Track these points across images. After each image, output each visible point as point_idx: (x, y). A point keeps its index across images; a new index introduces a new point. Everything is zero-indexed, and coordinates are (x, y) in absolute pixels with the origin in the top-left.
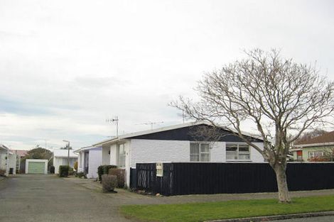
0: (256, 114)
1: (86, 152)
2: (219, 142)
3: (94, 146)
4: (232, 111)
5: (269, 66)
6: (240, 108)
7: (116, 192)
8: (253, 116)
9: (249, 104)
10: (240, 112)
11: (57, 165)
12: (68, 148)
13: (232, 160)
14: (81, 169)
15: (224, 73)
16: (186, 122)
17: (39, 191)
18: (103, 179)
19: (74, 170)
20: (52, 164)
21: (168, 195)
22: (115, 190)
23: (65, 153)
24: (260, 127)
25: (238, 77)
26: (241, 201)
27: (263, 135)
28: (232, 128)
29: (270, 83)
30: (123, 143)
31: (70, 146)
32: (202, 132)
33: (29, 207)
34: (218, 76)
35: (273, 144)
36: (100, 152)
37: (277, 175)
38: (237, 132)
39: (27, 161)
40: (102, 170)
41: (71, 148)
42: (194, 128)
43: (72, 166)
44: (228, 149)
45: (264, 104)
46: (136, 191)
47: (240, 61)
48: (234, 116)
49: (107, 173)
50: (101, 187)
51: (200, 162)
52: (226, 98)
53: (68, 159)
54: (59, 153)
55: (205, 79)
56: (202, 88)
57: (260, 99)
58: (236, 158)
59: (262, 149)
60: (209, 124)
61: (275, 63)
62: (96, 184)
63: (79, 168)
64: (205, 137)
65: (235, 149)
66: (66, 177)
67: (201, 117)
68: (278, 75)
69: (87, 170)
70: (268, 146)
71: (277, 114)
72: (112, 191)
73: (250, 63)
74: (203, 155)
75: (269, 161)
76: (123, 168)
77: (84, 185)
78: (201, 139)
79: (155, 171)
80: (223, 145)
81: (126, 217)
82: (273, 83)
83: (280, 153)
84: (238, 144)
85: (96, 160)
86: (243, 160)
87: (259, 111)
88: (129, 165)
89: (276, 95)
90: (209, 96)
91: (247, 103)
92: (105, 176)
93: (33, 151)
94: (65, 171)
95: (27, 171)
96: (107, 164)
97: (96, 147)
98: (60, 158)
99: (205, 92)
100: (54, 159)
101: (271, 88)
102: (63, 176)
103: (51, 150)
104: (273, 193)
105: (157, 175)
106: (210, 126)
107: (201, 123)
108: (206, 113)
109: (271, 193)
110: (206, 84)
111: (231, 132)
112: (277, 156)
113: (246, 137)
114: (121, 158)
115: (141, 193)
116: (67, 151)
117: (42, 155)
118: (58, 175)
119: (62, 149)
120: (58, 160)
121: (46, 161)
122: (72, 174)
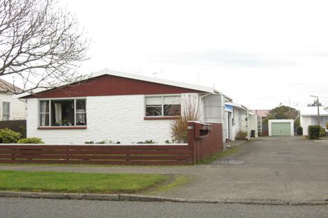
11: (305, 125)
12: (317, 104)
17: (287, 155)
20: (299, 124)
23: (314, 111)
31: (319, 101)
33: (277, 173)
39: (270, 122)
41: (319, 105)
43: (323, 126)
53: (318, 118)
54: (306, 110)
66: (318, 139)
93: (277, 110)
94: (315, 133)
95: (270, 134)
98: (307, 117)
100: (301, 119)
102: (313, 139)
103: (297, 108)
116: (316, 107)
117: (286, 114)
118: (307, 136)
119: (309, 105)
120: (305, 118)
121: (292, 121)
122: (324, 136)
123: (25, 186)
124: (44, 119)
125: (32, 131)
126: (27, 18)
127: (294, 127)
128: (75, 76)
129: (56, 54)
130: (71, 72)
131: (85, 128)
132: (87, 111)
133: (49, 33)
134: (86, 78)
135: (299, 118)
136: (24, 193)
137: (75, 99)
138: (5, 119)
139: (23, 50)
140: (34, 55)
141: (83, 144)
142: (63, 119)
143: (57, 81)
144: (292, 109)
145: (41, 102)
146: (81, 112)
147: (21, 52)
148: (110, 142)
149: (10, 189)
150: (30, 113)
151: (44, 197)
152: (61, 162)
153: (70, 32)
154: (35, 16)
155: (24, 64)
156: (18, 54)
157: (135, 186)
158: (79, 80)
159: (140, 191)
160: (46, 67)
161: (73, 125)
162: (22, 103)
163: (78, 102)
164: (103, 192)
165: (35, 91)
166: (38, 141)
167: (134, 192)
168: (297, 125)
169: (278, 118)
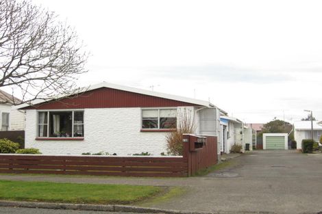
11: (299, 139)
12: (311, 118)
17: (281, 168)
19: (320, 145)
20: (293, 138)
23: (307, 125)
31: (313, 116)
33: (270, 186)
39: (265, 135)
41: (313, 119)
43: (317, 140)
53: (312, 132)
54: (299, 125)
66: (311, 153)
93: (271, 124)
94: (309, 146)
95: (264, 147)
98: (301, 131)
100: (295, 133)
102: (307, 152)
103: (291, 123)
116: (310, 122)
117: (281, 128)
118: (300, 150)
119: (303, 120)
120: (299, 133)
121: (286, 135)
122: (317, 150)
123: (21, 195)
124: (42, 130)
125: (30, 142)
126: (28, 31)
127: (288, 141)
128: (73, 88)
129: (55, 67)
130: (69, 84)
131: (83, 140)
132: (85, 123)
133: (49, 46)
134: (84, 90)
135: (293, 132)
136: (20, 203)
137: (73, 110)
138: (4, 130)
139: (23, 62)
140: (34, 67)
141: (80, 155)
142: (61, 130)
143: (55, 93)
144: (286, 123)
145: (40, 113)
146: (79, 123)
147: (21, 64)
148: (107, 154)
149: (7, 199)
150: (28, 124)
151: (40, 207)
152: (57, 173)
153: (70, 45)
154: (36, 30)
155: (23, 75)
156: (18, 66)
157: (129, 198)
158: (77, 92)
159: (135, 202)
160: (45, 79)
161: (71, 136)
162: (21, 115)
163: (76, 113)
164: (98, 202)
165: (34, 103)
166: (36, 151)
167: (128, 203)
168: (291, 139)
169: (272, 132)
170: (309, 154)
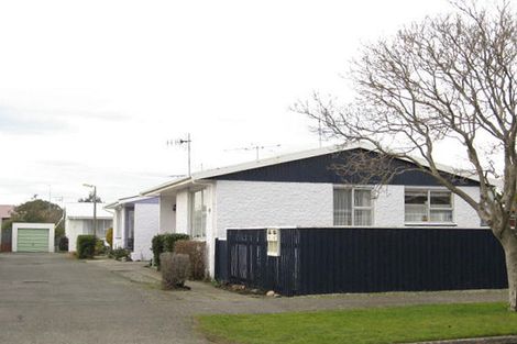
0: (466, 128)
1: (129, 208)
2: (390, 187)
3: (144, 194)
4: (416, 121)
5: (493, 26)
6: (434, 115)
7: (189, 289)
8: (459, 131)
9: (452, 107)
10: (434, 122)
11: (73, 234)
12: (94, 199)
13: (417, 223)
14: (119, 243)
15: (402, 41)
16: (325, 144)
17: (40, 285)
18: (162, 263)
19: (107, 244)
20: (63, 232)
21: (291, 294)
22: (187, 283)
23: (87, 211)
24: (472, 154)
25: (430, 49)
26: (434, 305)
27: (480, 171)
28: (417, 156)
29: (494, 63)
30: (202, 189)
31: (97, 194)
32: (358, 165)
33: (20, 318)
34: (390, 49)
35: (499, 190)
36: (157, 208)
37: (507, 254)
38: (427, 165)
39: (16, 226)
40: (160, 244)
41: (98, 201)
42: (341, 157)
43: (102, 237)
44: (409, 200)
45: (481, 106)
46: (227, 286)
47: (433, 17)
48: (421, 131)
49: (171, 249)
50: (159, 278)
51: (353, 226)
52: (405, 93)
53: (94, 222)
54: (75, 209)
55: (363, 55)
56: (357, 74)
57: (474, 96)
58: (425, 219)
59: (478, 200)
60: (371, 147)
61: (504, 19)
62: (147, 272)
63: (115, 241)
64: (365, 175)
65: (422, 200)
66: (92, 258)
67: (354, 134)
68: (509, 45)
69: (130, 243)
70: (490, 194)
71: (508, 127)
72: (181, 286)
73: (453, 20)
74: (359, 213)
75: (490, 223)
76: (201, 240)
77: (125, 275)
78: (356, 180)
79: (264, 245)
80: (398, 192)
81: (208, 339)
82: (500, 61)
83: (513, 208)
84: (429, 190)
85: (149, 223)
86: (439, 222)
87: (472, 121)
88: (212, 233)
89: (505, 88)
90: (371, 90)
91: (448, 104)
92: (166, 256)
93: (27, 206)
94: (88, 247)
95: (14, 248)
96: (171, 233)
97: (149, 198)
98: (77, 220)
99: (363, 83)
100: (67, 223)
101: (496, 73)
102: (85, 257)
103: (62, 206)
104: (499, 291)
105: (269, 254)
106: (372, 152)
107: (355, 146)
108: (366, 124)
109: (493, 291)
110: (364, 65)
111: (415, 165)
112: (506, 215)
113: (444, 175)
114: (197, 219)
115: (238, 291)
116: (92, 204)
117: (43, 214)
118: (74, 254)
119: (81, 201)
120: (73, 223)
121: (52, 227)
122: (102, 253)
127: (56, 237)
135: (64, 221)
144: (53, 205)
168: (60, 233)
169: (29, 220)
170: (88, 261)
